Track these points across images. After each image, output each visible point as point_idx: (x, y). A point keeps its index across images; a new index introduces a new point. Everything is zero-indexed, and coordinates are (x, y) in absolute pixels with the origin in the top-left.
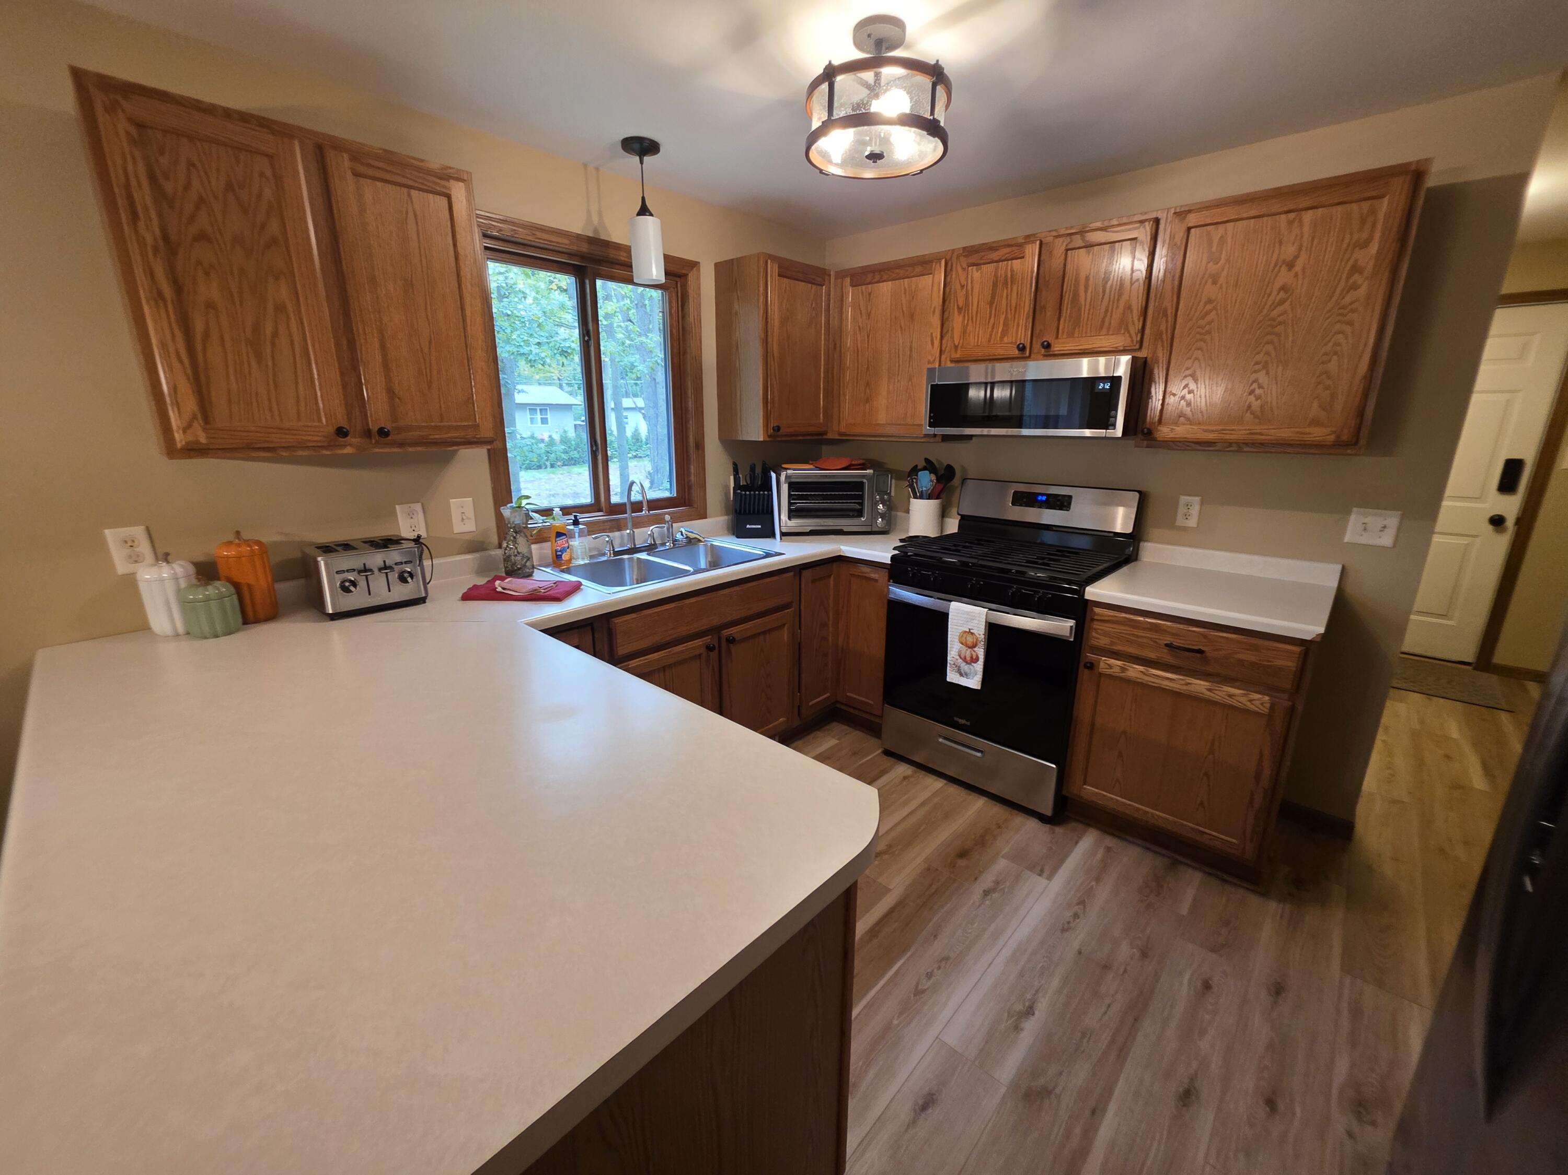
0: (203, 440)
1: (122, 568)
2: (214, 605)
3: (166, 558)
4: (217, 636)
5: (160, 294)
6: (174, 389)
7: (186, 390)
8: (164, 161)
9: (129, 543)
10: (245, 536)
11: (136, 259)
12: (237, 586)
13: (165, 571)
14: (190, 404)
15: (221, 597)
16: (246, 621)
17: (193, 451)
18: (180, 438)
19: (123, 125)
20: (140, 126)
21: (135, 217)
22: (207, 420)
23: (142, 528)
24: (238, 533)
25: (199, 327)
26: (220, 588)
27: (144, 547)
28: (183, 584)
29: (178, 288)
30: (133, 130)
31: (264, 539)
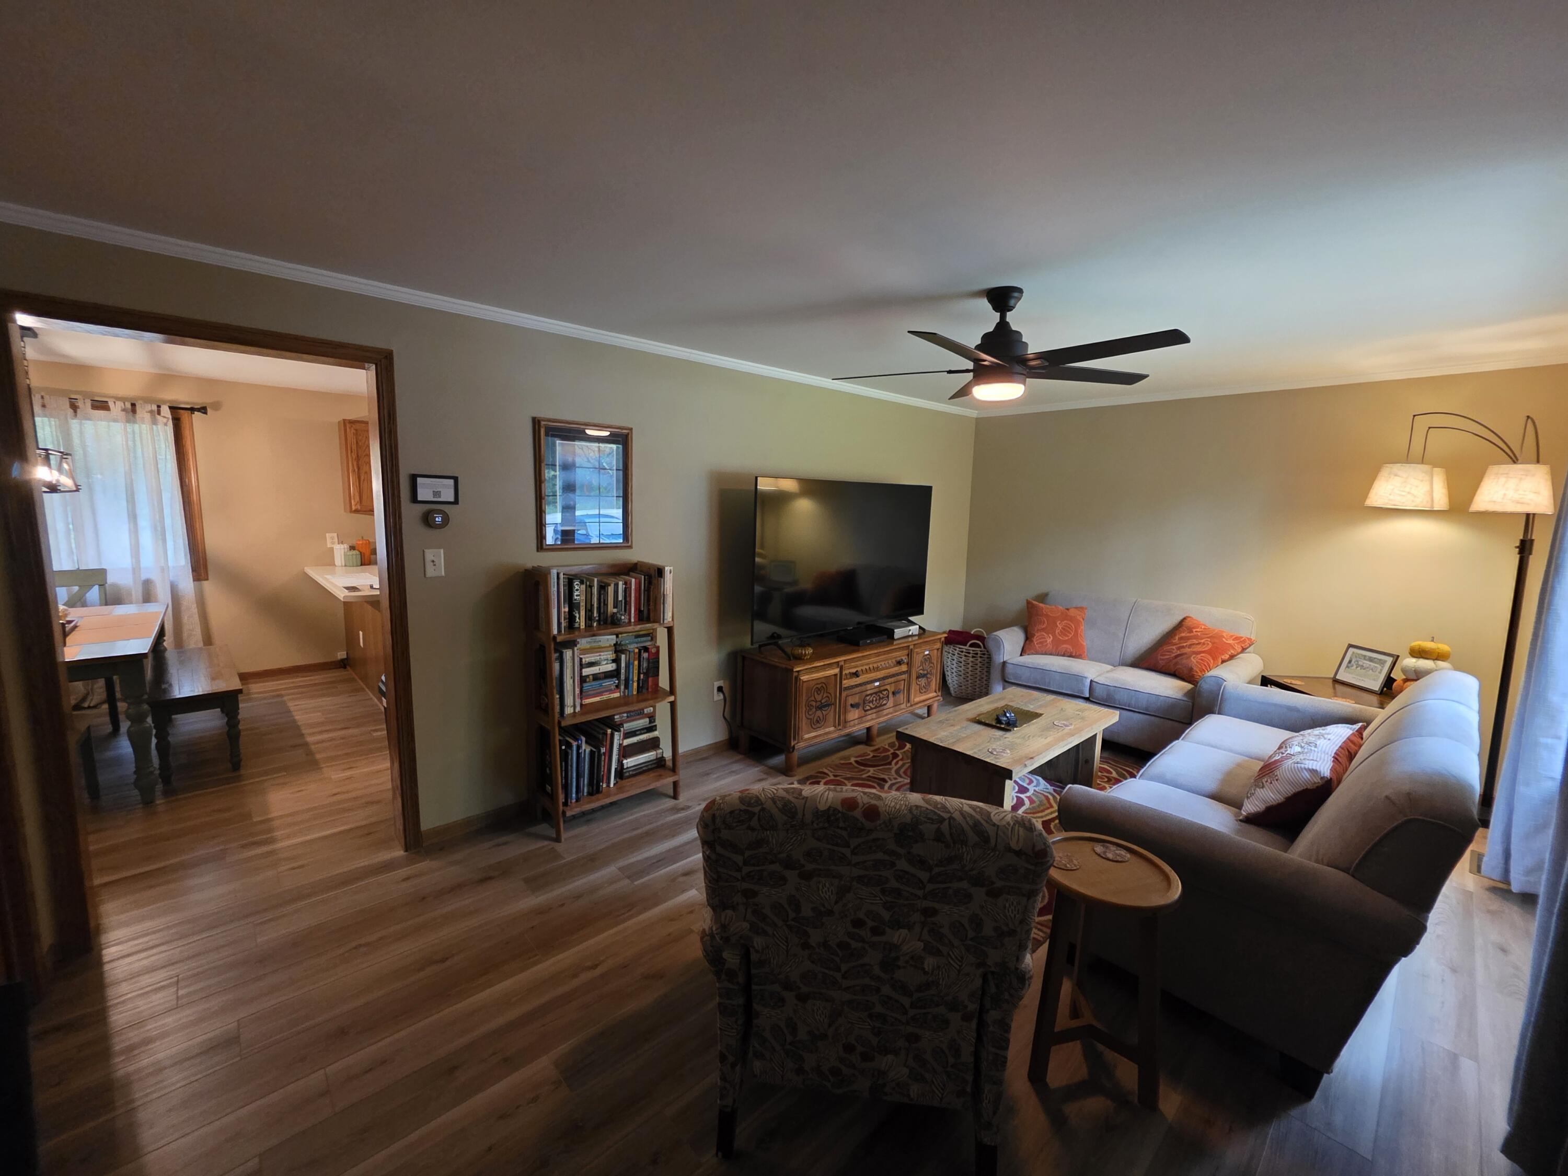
0: (359, 508)
1: (329, 545)
2: (354, 556)
3: (342, 543)
4: (353, 566)
5: (354, 471)
6: (354, 495)
7: (357, 494)
8: (360, 438)
9: (332, 538)
10: (365, 538)
11: (350, 460)
12: (361, 552)
13: (342, 546)
14: (357, 499)
15: (356, 555)
16: (361, 565)
17: (356, 511)
18: (354, 508)
19: (353, 431)
20: (356, 430)
21: (352, 452)
22: (361, 503)
23: (336, 534)
24: (362, 537)
25: (362, 478)
26: (354, 552)
27: (336, 540)
28: (346, 550)
29: (359, 469)
30: (355, 431)
31: (370, 541)
